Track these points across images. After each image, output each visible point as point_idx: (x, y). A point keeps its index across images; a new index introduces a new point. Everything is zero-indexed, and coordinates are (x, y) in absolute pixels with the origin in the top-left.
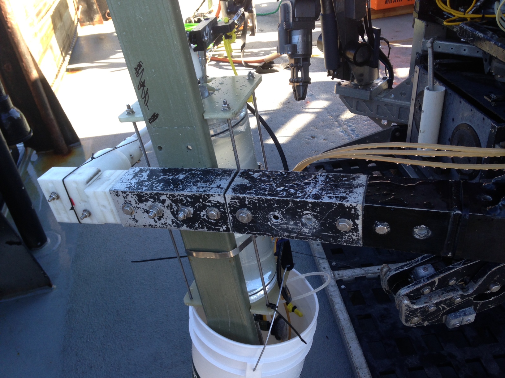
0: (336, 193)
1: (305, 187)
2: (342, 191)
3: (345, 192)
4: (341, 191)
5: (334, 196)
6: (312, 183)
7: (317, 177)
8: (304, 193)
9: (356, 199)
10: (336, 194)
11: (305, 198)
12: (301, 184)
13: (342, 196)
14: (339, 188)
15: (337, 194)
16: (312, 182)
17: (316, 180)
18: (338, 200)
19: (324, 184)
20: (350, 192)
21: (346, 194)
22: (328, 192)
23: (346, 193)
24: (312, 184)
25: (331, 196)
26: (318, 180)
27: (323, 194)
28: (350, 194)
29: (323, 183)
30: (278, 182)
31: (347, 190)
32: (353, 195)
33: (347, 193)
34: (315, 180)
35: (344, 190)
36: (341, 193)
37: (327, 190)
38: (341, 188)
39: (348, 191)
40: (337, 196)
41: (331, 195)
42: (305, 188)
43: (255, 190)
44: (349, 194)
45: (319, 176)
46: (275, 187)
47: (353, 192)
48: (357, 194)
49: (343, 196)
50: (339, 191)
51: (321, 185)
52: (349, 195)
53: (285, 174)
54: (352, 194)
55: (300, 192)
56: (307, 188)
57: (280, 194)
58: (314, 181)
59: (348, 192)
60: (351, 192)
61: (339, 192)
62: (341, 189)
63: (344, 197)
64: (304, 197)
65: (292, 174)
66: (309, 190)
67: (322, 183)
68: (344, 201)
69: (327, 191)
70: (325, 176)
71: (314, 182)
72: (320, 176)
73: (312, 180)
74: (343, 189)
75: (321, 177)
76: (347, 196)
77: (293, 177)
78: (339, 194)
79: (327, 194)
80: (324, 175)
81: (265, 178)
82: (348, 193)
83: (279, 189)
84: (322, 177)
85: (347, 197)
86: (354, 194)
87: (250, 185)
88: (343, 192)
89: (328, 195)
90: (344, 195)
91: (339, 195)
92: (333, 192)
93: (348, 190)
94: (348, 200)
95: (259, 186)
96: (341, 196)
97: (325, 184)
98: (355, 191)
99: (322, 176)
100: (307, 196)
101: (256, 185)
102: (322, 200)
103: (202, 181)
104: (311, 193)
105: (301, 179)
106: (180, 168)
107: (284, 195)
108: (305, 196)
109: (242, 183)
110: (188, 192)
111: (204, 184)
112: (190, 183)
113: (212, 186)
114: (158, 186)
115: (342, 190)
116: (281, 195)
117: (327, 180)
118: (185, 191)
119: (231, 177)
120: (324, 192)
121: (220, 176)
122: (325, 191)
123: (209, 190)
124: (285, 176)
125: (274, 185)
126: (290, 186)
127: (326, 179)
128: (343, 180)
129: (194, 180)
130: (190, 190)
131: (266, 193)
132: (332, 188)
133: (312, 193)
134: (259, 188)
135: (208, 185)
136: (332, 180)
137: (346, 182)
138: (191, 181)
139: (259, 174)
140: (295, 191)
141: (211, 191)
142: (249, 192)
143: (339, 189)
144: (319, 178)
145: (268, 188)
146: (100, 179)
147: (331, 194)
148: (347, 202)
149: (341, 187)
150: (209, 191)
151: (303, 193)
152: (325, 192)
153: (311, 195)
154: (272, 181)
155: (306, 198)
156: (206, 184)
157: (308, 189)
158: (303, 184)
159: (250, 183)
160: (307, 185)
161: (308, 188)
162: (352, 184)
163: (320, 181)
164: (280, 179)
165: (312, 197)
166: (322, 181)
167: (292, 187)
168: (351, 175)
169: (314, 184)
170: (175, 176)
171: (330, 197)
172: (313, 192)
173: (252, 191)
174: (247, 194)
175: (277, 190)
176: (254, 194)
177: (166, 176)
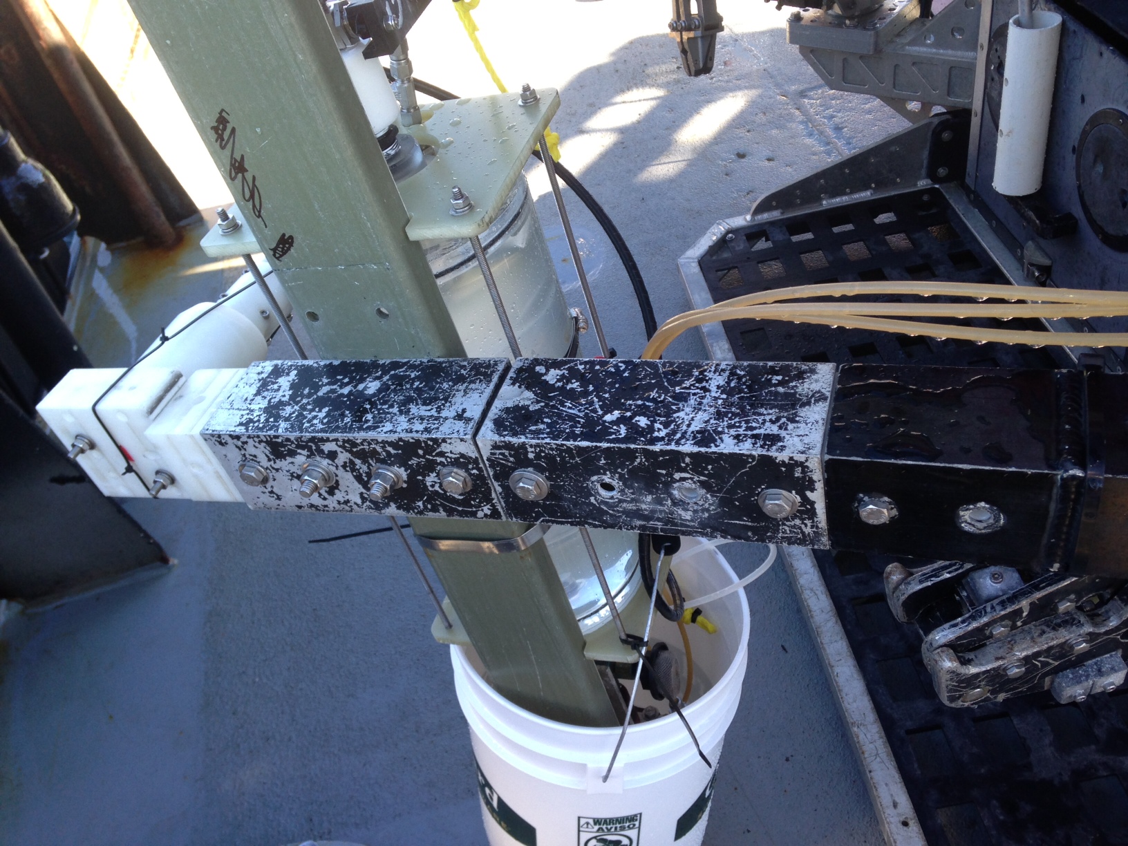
0: (754, 425)
1: (674, 407)
2: (770, 417)
3: (778, 419)
4: (768, 418)
5: (749, 433)
6: (694, 394)
7: (706, 376)
8: (672, 426)
9: (806, 440)
10: (752, 429)
11: (673, 443)
12: (665, 399)
13: (768, 432)
14: (762, 407)
15: (755, 428)
16: (693, 391)
17: (704, 384)
18: (758, 445)
19: (724, 396)
20: (788, 419)
21: (780, 428)
22: (733, 422)
23: (779, 424)
24: (692, 397)
25: (740, 435)
26: (707, 387)
27: (720, 429)
28: (791, 426)
29: (721, 393)
30: (607, 395)
31: (782, 414)
32: (798, 430)
33: (781, 422)
34: (700, 386)
35: (773, 413)
36: (768, 424)
37: (730, 415)
38: (766, 409)
39: (783, 417)
40: (755, 432)
41: (741, 431)
42: (676, 412)
43: (549, 421)
44: (787, 425)
45: (712, 373)
46: (599, 410)
47: (797, 419)
48: (807, 424)
49: (771, 433)
50: (762, 417)
51: (716, 399)
52: (786, 429)
53: (624, 371)
54: (795, 425)
55: (660, 423)
56: (679, 410)
57: (612, 434)
58: (698, 388)
59: (784, 420)
60: (793, 421)
61: (761, 421)
62: (765, 412)
63: (773, 435)
64: (673, 440)
65: (644, 369)
66: (686, 417)
67: (719, 394)
68: (774, 448)
69: (730, 419)
70: (727, 373)
71: (698, 391)
72: (715, 372)
73: (693, 385)
74: (771, 411)
75: (715, 376)
76: (783, 433)
77: (645, 377)
78: (760, 428)
79: (730, 427)
80: (723, 370)
81: (575, 385)
82: (784, 423)
83: (608, 418)
84: (720, 375)
85: (782, 436)
86: (799, 425)
87: (537, 407)
88: (771, 421)
89: (733, 432)
90: (774, 429)
91: (762, 431)
92: (747, 422)
93: (785, 414)
94: (785, 447)
95: (558, 409)
96: (766, 432)
97: (727, 398)
98: (801, 415)
99: (718, 374)
100: (678, 436)
101: (554, 407)
102: (716, 446)
103: (420, 399)
104: (689, 426)
105: (666, 384)
106: (368, 361)
107: (620, 434)
108: (674, 436)
109: (517, 403)
110: (385, 433)
111: (425, 408)
112: (392, 406)
113: (444, 414)
114: (315, 417)
115: (769, 414)
116: (614, 436)
117: (732, 385)
118: (379, 430)
119: (492, 385)
120: (723, 422)
121: (464, 383)
122: (726, 419)
123: (436, 426)
124: (626, 374)
125: (597, 406)
126: (637, 406)
127: (728, 383)
128: (774, 382)
129: (401, 398)
130: (391, 428)
131: (578, 431)
132: (742, 408)
133: (693, 428)
134: (559, 416)
135: (434, 413)
136: (744, 383)
137: (781, 389)
138: (394, 401)
139: (560, 373)
140: (649, 423)
141: (441, 429)
142: (533, 428)
143: (762, 410)
144: (710, 379)
145: (581, 414)
146: (181, 397)
147: (740, 427)
148: (782, 450)
149: (768, 404)
150: (438, 428)
151: (669, 429)
152: (725, 423)
153: (689, 433)
154: (593, 391)
155: (678, 443)
156: (429, 407)
157: (681, 414)
158: (670, 400)
159: (538, 402)
160: (681, 401)
161: (683, 410)
162: (796, 393)
163: (713, 389)
164: (612, 385)
165: (691, 438)
166: (718, 387)
167: (642, 411)
168: (795, 364)
169: (698, 399)
170: (355, 387)
171: (737, 437)
172: (694, 424)
173: (542, 426)
174: (529, 436)
175: (605, 421)
176: (547, 433)
177: (334, 387)
